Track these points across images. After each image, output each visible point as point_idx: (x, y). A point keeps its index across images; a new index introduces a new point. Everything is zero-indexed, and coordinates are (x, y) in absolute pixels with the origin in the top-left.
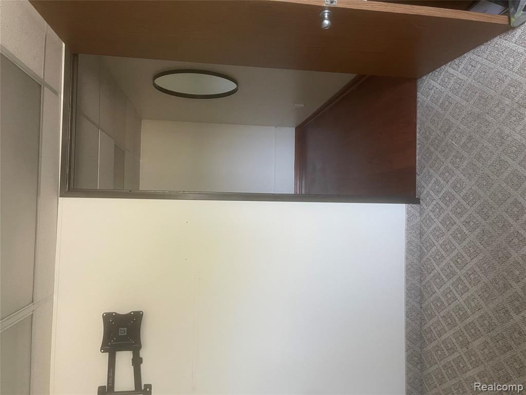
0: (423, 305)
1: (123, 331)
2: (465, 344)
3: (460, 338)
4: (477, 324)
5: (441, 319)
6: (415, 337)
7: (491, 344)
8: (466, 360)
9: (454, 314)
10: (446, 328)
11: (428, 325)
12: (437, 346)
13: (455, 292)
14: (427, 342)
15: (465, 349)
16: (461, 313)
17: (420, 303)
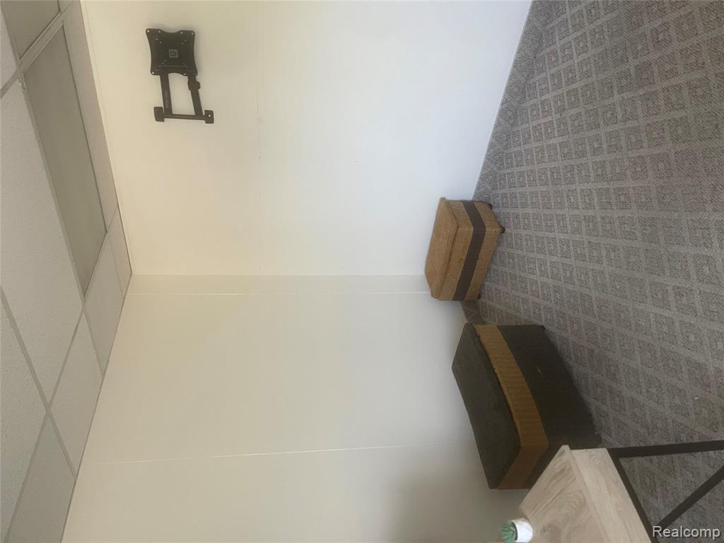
0: (538, 55)
1: (173, 53)
2: (561, 110)
3: (559, 102)
4: (580, 91)
5: (549, 77)
6: (516, 90)
7: (584, 118)
8: (555, 126)
9: (563, 75)
10: (550, 88)
11: (533, 80)
12: (535, 105)
13: (574, 50)
14: (527, 98)
15: (558, 116)
16: (570, 76)
17: (536, 51)
